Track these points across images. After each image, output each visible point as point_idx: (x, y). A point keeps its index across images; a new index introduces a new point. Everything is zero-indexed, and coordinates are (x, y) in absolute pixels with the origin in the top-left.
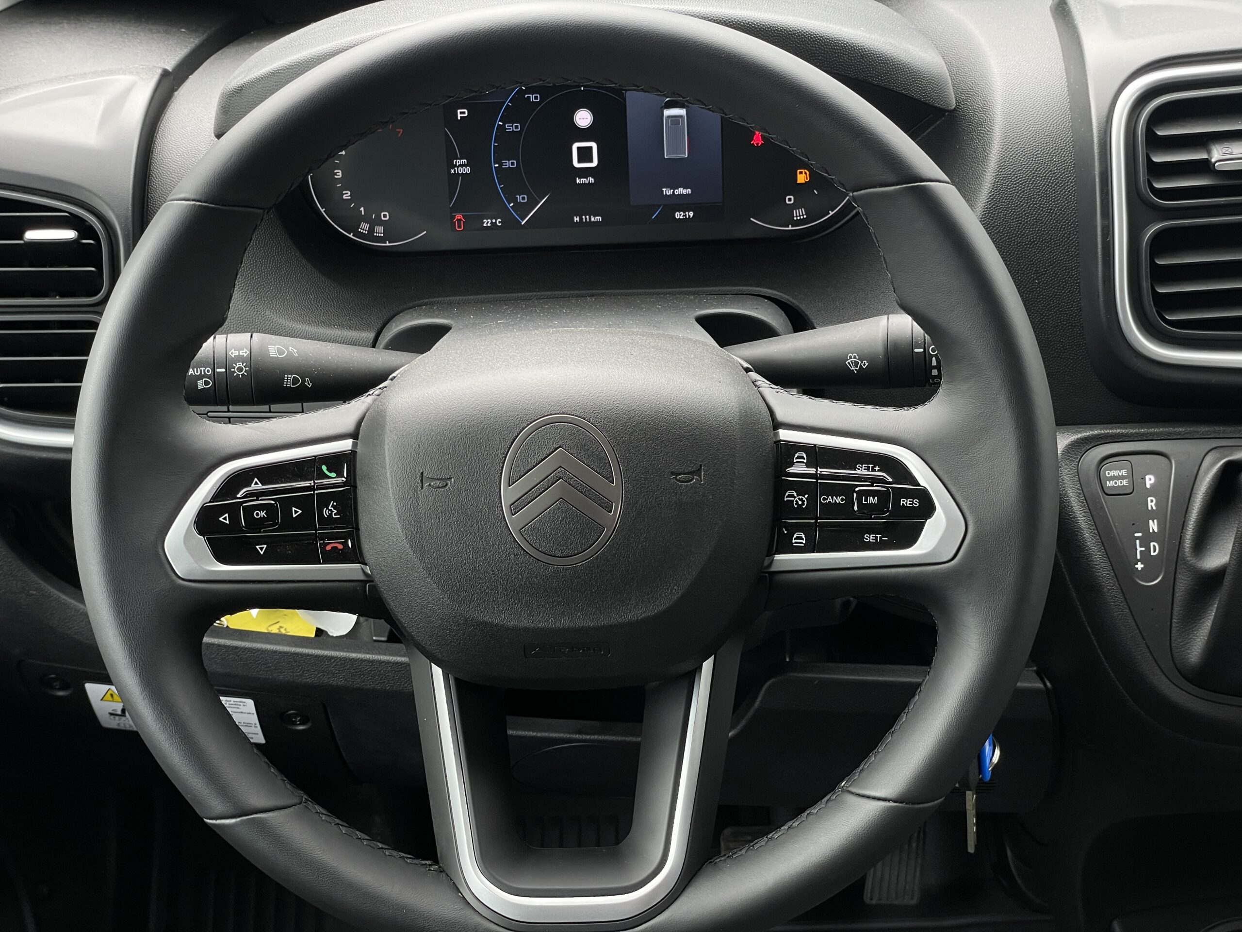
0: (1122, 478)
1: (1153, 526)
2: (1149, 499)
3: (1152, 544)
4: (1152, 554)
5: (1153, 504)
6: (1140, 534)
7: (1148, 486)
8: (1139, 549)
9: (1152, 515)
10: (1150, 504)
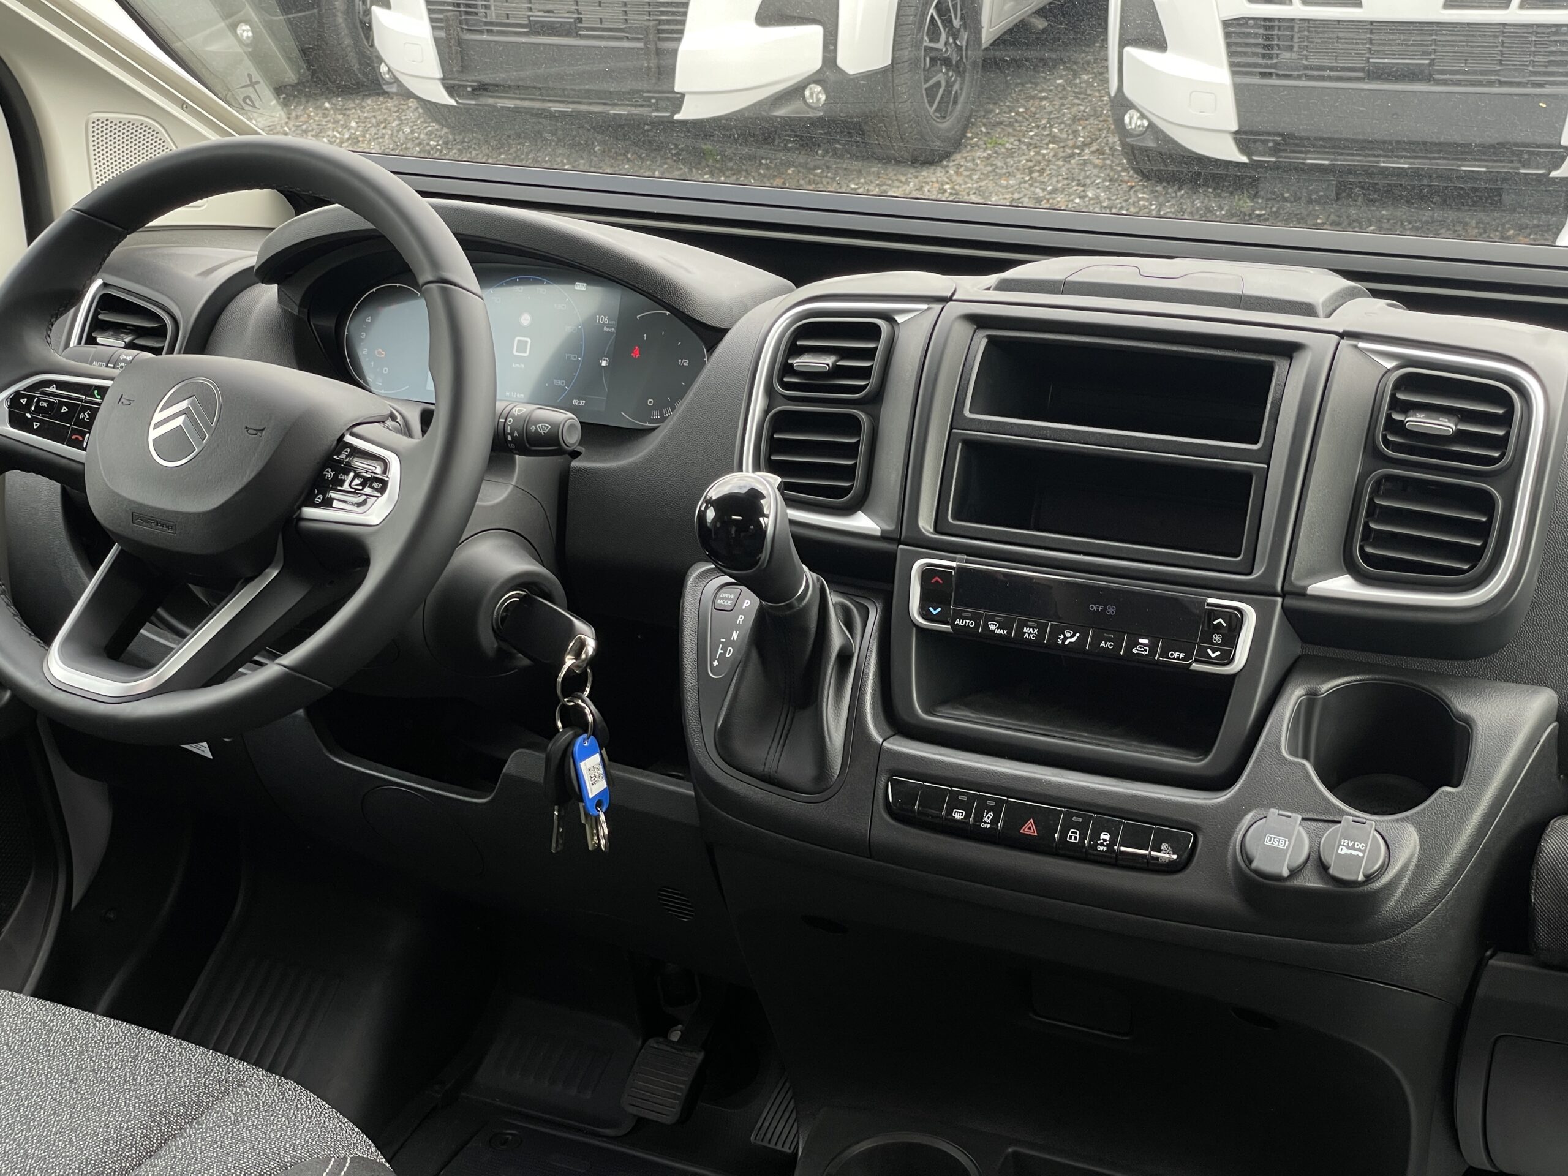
0: (730, 599)
1: (735, 636)
2: (741, 616)
3: (729, 648)
4: (727, 656)
5: (741, 620)
6: (724, 640)
7: (744, 607)
8: (720, 651)
9: (737, 627)
10: (739, 619)
